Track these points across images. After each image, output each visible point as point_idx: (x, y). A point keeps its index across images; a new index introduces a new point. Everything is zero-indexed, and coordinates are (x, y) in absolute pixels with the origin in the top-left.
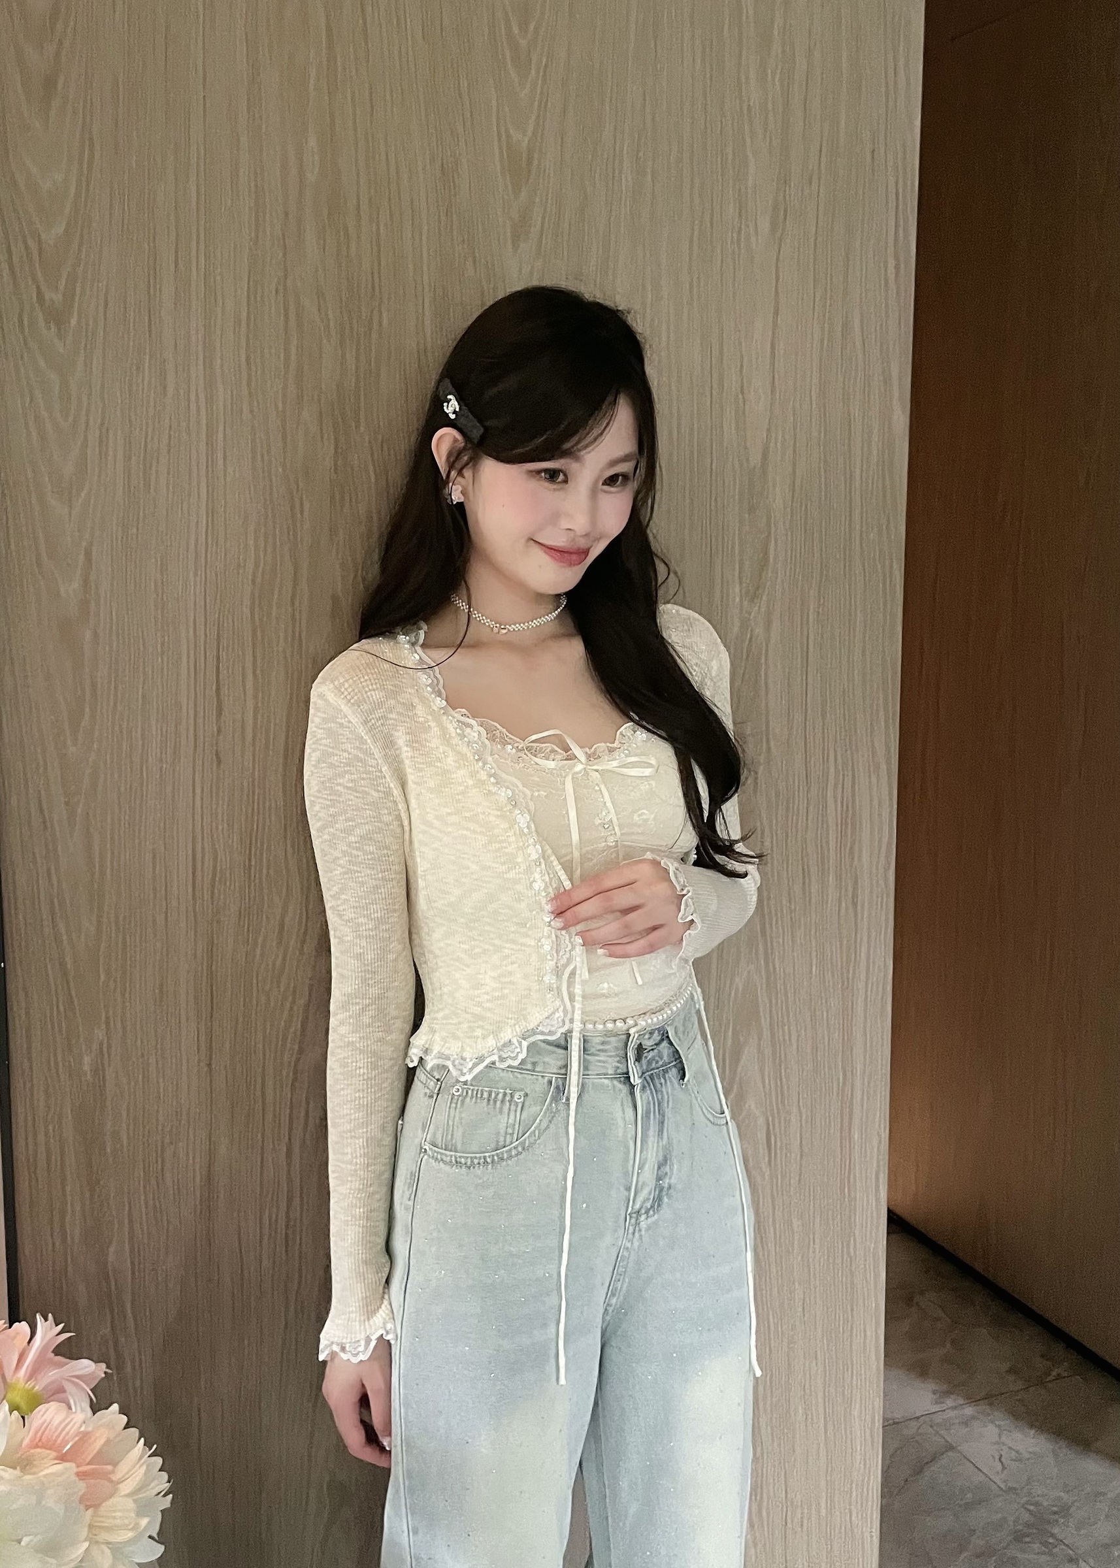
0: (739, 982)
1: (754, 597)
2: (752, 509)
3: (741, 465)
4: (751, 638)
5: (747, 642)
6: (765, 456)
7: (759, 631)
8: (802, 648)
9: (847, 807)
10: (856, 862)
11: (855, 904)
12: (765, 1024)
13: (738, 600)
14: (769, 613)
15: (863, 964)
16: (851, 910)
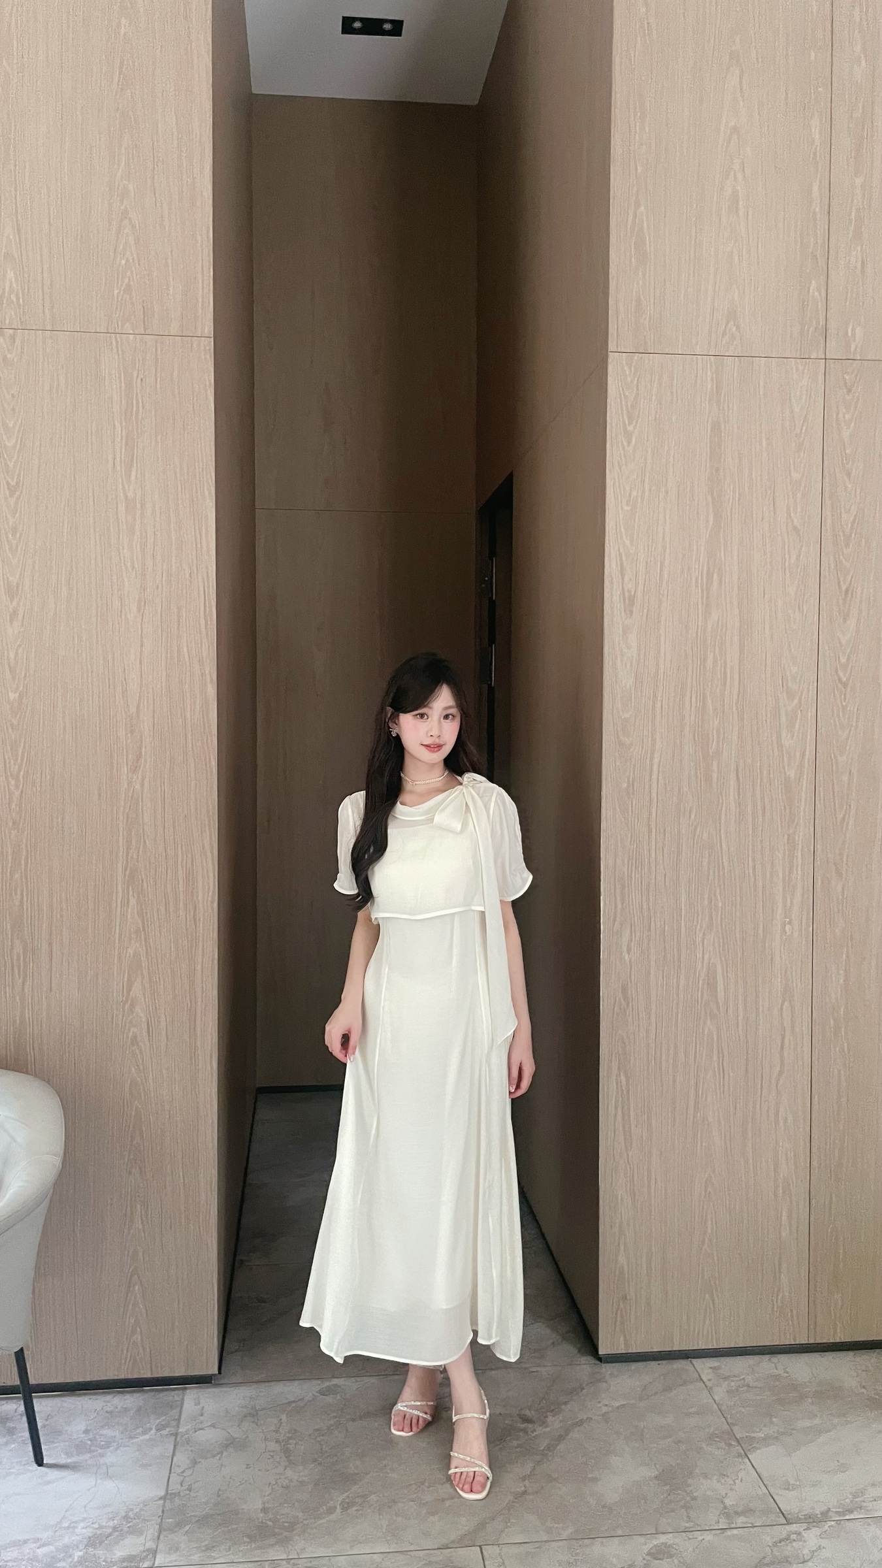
0: (131, 951)
1: (135, 770)
2: (132, 732)
3: (125, 712)
4: (133, 791)
5: (131, 792)
6: (138, 707)
7: (138, 787)
8: (161, 795)
9: (189, 871)
10: (195, 899)
11: (195, 921)
12: (145, 972)
13: (126, 772)
14: (143, 780)
15: (200, 949)
16: (193, 922)
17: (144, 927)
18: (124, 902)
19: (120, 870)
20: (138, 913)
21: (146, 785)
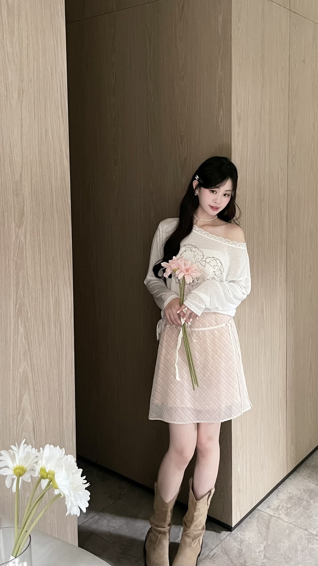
0: (21, 371)
1: (20, 227)
2: (17, 195)
3: (12, 180)
4: (19, 241)
7: (22, 238)
8: (38, 244)
9: (57, 299)
11: (61, 334)
12: (31, 384)
13: (14, 228)
15: (65, 356)
16: (59, 336)
17: (29, 349)
18: (16, 332)
19: (12, 306)
20: (25, 339)
21: (28, 236)
